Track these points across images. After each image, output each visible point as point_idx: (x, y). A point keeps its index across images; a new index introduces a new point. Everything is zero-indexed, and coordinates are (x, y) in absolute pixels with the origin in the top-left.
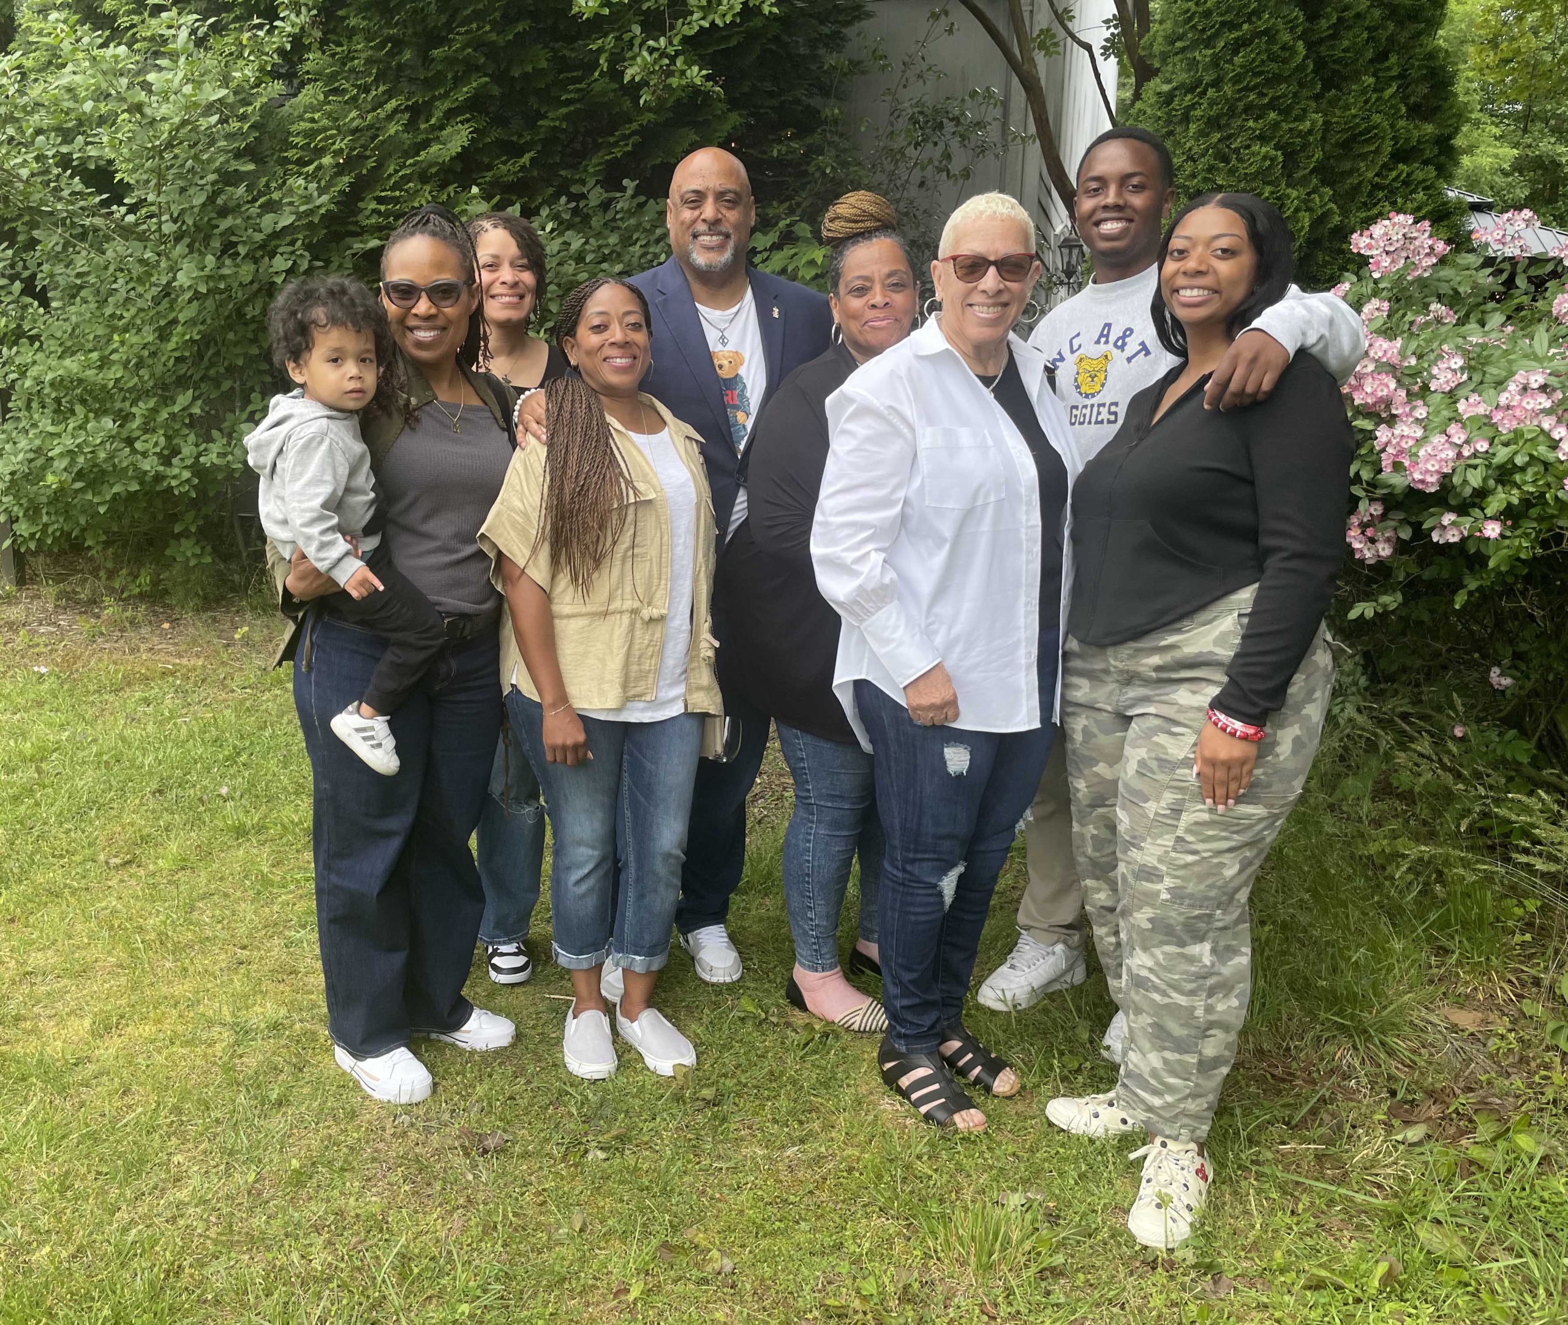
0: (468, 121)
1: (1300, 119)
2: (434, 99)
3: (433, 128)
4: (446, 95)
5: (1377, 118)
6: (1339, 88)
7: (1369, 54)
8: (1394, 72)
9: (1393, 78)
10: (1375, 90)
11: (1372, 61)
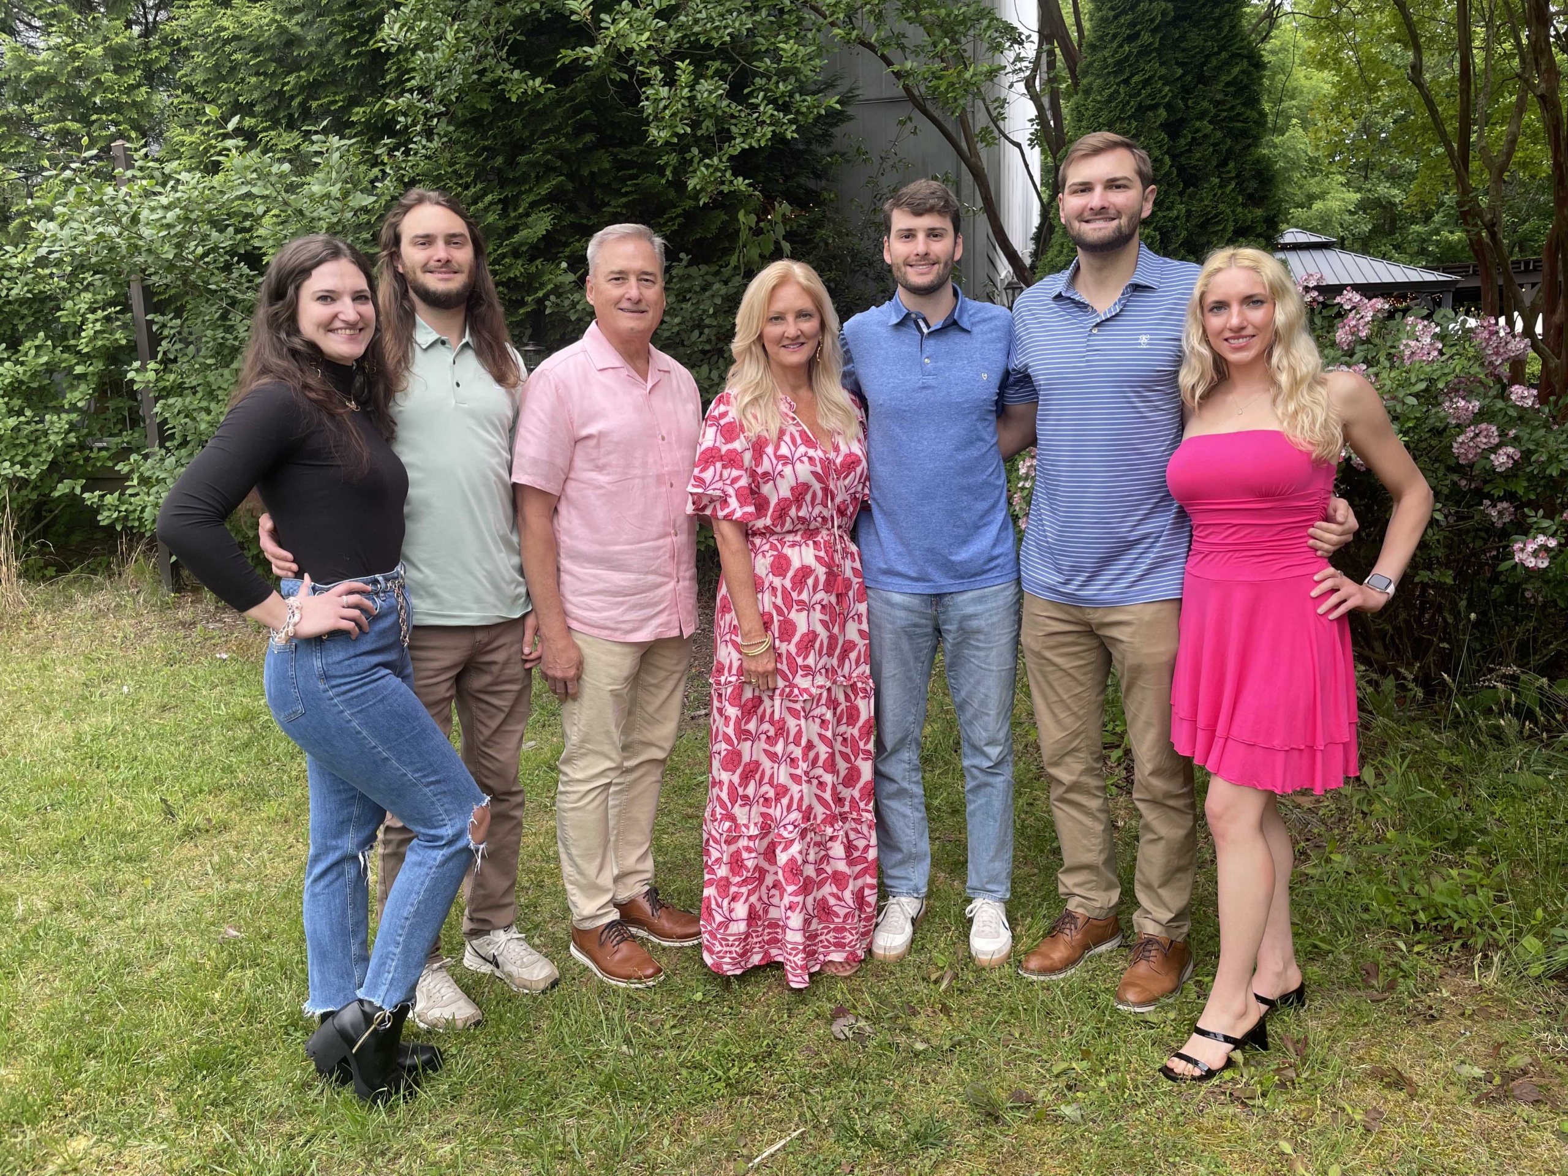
0: (548, 210)
1: (1169, 209)
2: (520, 193)
3: (521, 216)
4: (531, 190)
5: (1221, 207)
6: (1195, 185)
7: (1214, 163)
8: (1233, 174)
9: (1232, 179)
10: (1220, 187)
11: (1217, 167)
